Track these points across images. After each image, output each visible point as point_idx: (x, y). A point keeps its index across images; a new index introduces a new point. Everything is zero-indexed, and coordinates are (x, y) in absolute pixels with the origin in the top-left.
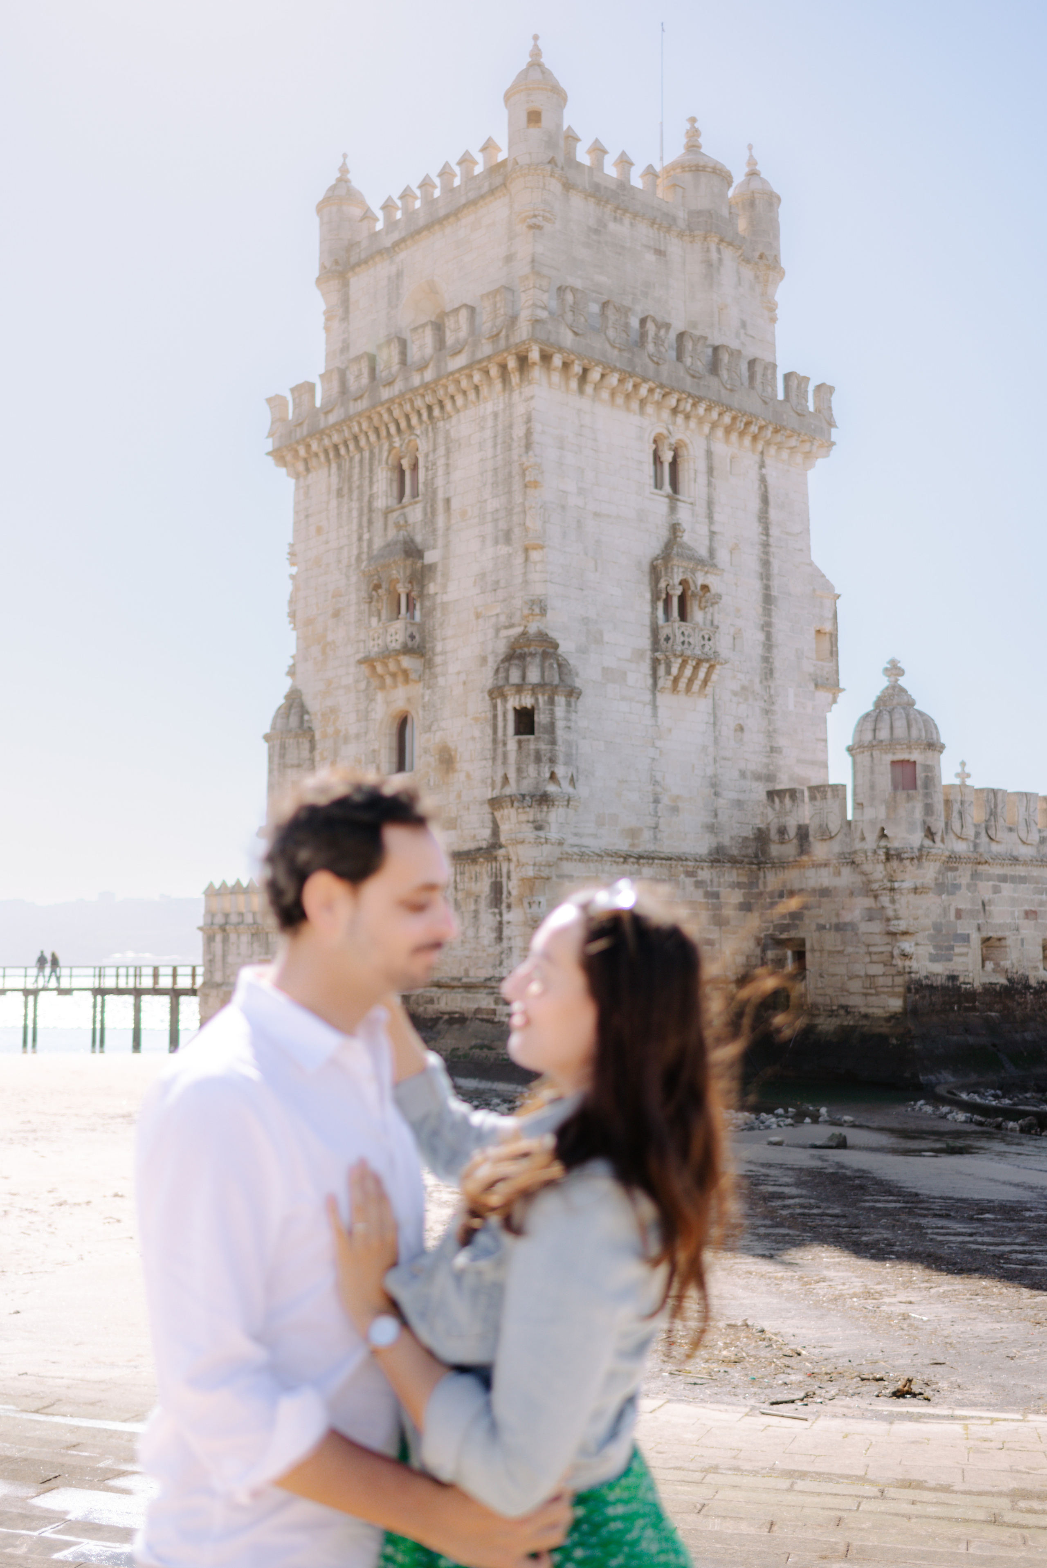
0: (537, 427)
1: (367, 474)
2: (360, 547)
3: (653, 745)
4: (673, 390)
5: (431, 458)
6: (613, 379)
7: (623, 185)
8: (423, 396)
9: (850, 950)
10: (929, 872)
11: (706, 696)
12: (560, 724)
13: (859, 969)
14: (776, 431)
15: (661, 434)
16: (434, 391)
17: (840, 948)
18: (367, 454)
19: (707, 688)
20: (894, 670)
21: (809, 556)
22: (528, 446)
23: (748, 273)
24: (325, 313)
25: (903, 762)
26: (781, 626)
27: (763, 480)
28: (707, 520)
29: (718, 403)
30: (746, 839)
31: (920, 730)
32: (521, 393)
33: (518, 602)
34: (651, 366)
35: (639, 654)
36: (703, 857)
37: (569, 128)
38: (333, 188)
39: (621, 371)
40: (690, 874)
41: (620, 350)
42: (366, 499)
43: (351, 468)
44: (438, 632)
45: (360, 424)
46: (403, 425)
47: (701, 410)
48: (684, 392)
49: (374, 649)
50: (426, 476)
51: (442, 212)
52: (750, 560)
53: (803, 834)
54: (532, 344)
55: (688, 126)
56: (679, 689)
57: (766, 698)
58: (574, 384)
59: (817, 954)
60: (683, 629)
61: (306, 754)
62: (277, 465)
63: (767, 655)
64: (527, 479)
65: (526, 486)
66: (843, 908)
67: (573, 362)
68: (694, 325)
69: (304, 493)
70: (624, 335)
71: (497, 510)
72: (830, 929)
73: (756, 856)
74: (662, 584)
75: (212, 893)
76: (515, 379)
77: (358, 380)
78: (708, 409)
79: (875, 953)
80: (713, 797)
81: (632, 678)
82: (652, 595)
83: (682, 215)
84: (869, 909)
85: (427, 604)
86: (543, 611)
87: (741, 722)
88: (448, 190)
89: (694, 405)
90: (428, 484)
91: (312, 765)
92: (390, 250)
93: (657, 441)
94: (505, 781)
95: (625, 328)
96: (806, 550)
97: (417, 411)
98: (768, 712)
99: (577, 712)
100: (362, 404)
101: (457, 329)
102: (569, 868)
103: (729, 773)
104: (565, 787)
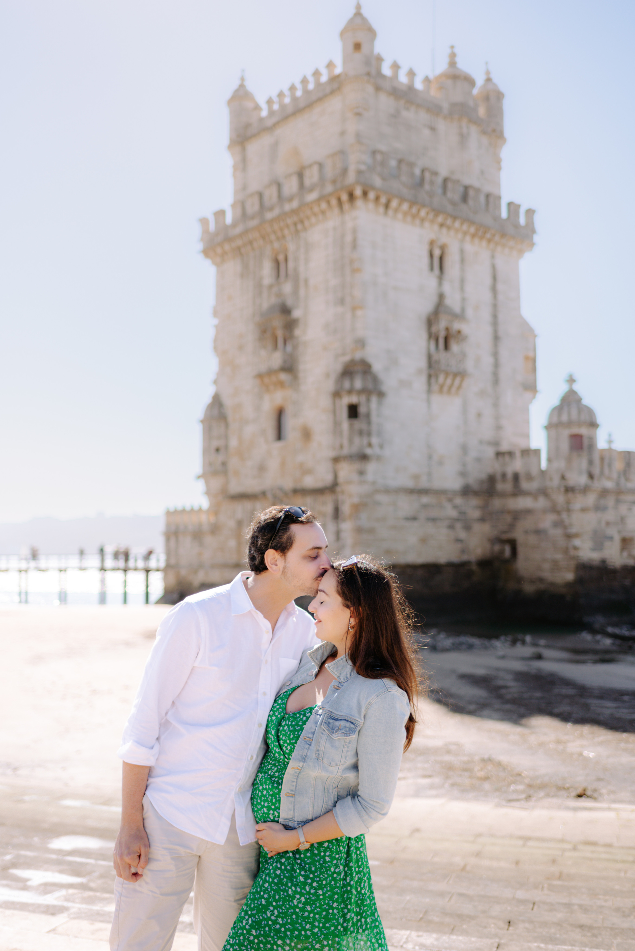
0: (360, 236)
1: (258, 264)
2: (254, 308)
3: (428, 425)
4: (441, 212)
5: (296, 254)
6: (405, 206)
7: (411, 88)
8: (291, 217)
9: (544, 545)
10: (590, 499)
11: (459, 396)
12: (374, 413)
13: (548, 556)
14: (502, 237)
15: (433, 239)
16: (298, 214)
17: (537, 544)
18: (257, 252)
19: (460, 391)
20: (571, 380)
21: (520, 311)
22: (354, 248)
23: (485, 140)
24: (233, 166)
25: (575, 435)
26: (504, 354)
27: (494, 266)
28: (460, 291)
29: (467, 220)
30: (482, 480)
31: (585, 416)
32: (351, 215)
33: (349, 341)
34: (428, 198)
35: (419, 371)
36: (457, 491)
37: (378, 53)
38: (237, 91)
39: (410, 201)
40: (450, 500)
41: (409, 188)
42: (258, 279)
43: (249, 260)
44: (301, 358)
45: (253, 234)
46: (280, 234)
47: (457, 224)
48: (447, 213)
49: (263, 368)
50: (293, 265)
51: (302, 105)
52: (486, 315)
54: (357, 185)
55: (449, 51)
56: (443, 391)
57: (495, 397)
58: (381, 209)
59: (524, 547)
60: (446, 356)
61: (223, 430)
62: (205, 258)
63: (495, 371)
64: (354, 267)
65: (353, 271)
66: (540, 520)
67: (381, 196)
68: (453, 173)
69: (221, 275)
70: (412, 180)
71: (336, 286)
72: (532, 533)
73: (489, 490)
74: (434, 329)
75: (169, 513)
76: (346, 206)
77: (253, 207)
78: (462, 224)
79: (559, 547)
80: (463, 455)
81: (415, 385)
82: (428, 336)
83: (446, 106)
84: (555, 521)
85: (295, 341)
86: (363, 346)
87: (480, 411)
88: (306, 91)
89: (454, 221)
90: (296, 270)
91: (226, 437)
92: (270, 129)
93: (432, 243)
94: (341, 447)
95: (412, 175)
96: (518, 308)
97: (288, 226)
98: (496, 405)
99: (382, 405)
100: (254, 223)
101: (312, 177)
102: (379, 497)
103: (473, 442)
104: (377, 450)
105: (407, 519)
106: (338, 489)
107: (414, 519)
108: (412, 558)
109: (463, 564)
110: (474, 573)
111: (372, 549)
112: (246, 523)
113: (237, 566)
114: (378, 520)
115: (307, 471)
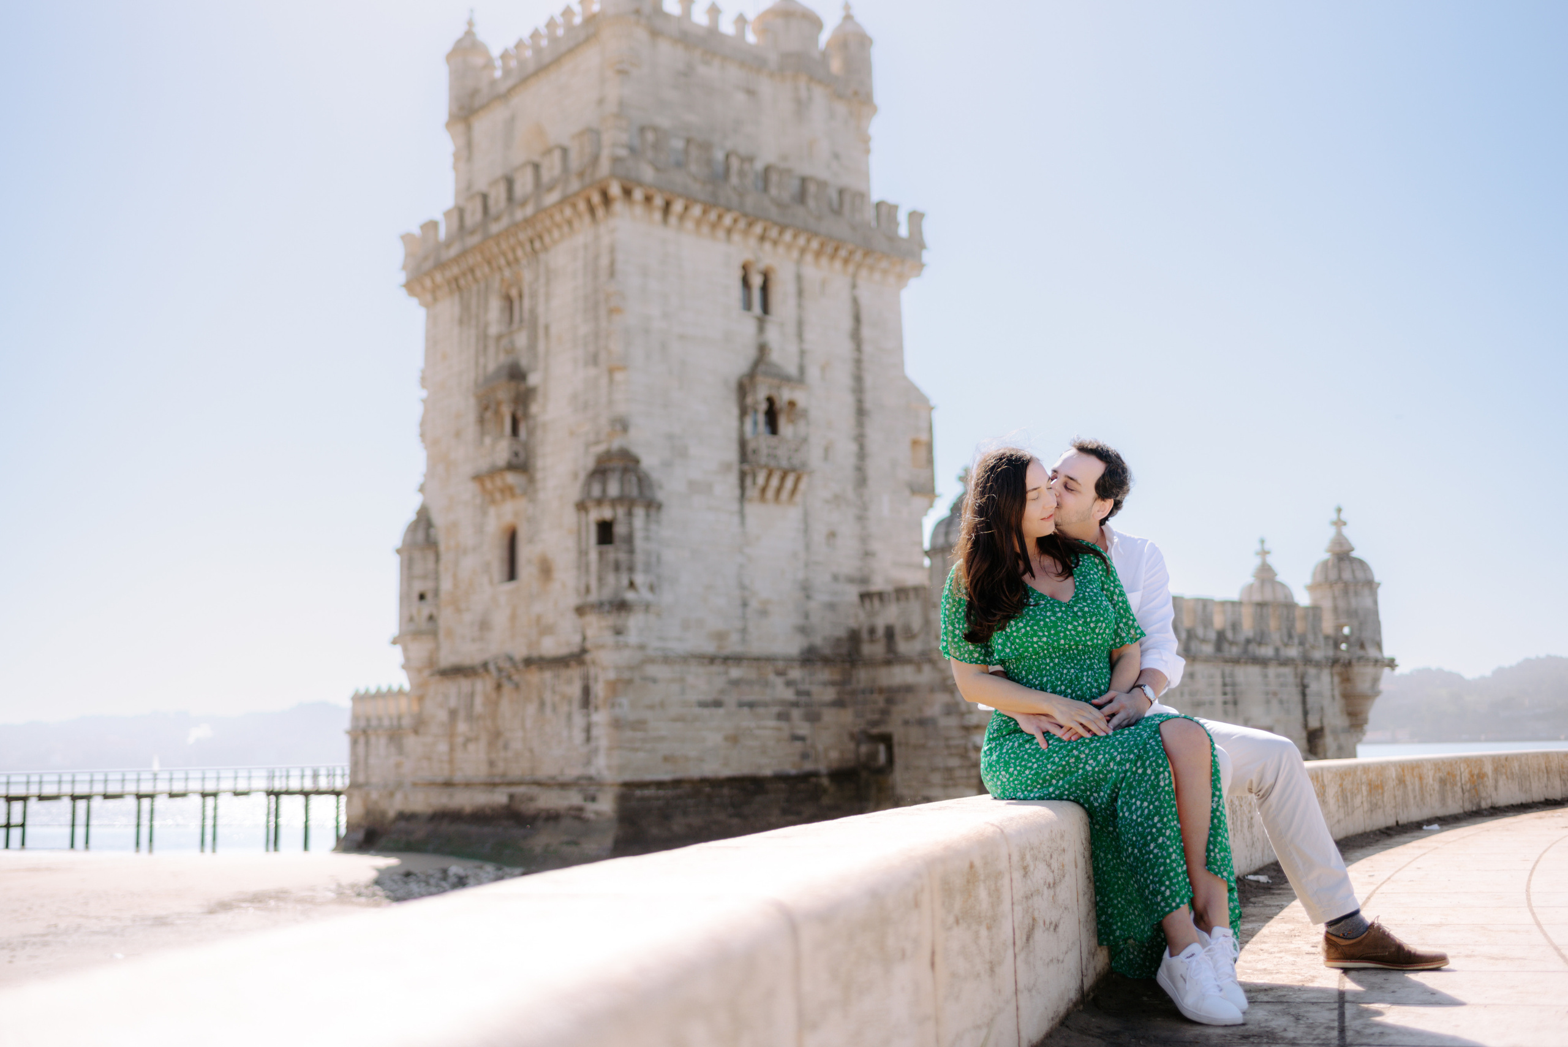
0: (620, 257)
1: (482, 302)
2: (477, 371)
3: (741, 553)
4: (757, 219)
5: (533, 287)
6: (696, 211)
7: (713, 31)
8: (524, 230)
9: (931, 743)
11: (796, 505)
12: (639, 536)
13: (939, 762)
14: (866, 254)
15: (749, 261)
16: (533, 226)
17: (922, 742)
18: (482, 285)
19: (796, 497)
21: (903, 370)
22: (612, 275)
23: (840, 108)
24: (453, 154)
26: (874, 436)
27: (855, 302)
28: (797, 340)
29: (805, 230)
30: (838, 639)
32: (606, 225)
33: (603, 421)
34: (735, 198)
35: (726, 467)
36: (794, 657)
38: (461, 40)
39: (703, 202)
40: (780, 673)
41: (703, 183)
42: (481, 326)
43: (470, 297)
44: (539, 448)
45: (474, 258)
46: (511, 258)
47: (788, 236)
48: (769, 220)
49: (483, 465)
50: (530, 304)
51: (547, 58)
52: (842, 376)
53: (890, 633)
54: (611, 181)
56: (767, 499)
57: (859, 505)
58: (658, 216)
59: (903, 748)
60: (768, 443)
61: (431, 565)
62: (409, 296)
63: (859, 464)
64: (609, 306)
65: (610, 312)
66: (925, 704)
67: (654, 195)
68: (784, 158)
69: (432, 322)
70: (707, 169)
71: (587, 335)
72: (914, 724)
73: (850, 655)
74: (749, 400)
75: (359, 699)
76: (600, 212)
77: (474, 216)
78: (795, 236)
79: (953, 747)
80: (804, 600)
81: (718, 490)
82: (740, 410)
83: (773, 58)
84: (946, 705)
85: (532, 422)
86: (625, 429)
87: (833, 529)
89: (781, 233)
90: (533, 311)
91: (437, 577)
92: (504, 97)
93: (745, 268)
94: (588, 590)
95: (709, 162)
96: (900, 365)
97: (521, 244)
98: (861, 518)
99: (658, 522)
100: (475, 239)
101: (552, 168)
102: (652, 670)
103: (821, 579)
104: (645, 594)
105: (703, 704)
106: (588, 657)
107: (717, 704)
108: (713, 768)
109: (806, 777)
110: (825, 791)
111: (641, 755)
112: (462, 714)
113: (448, 784)
114: (651, 707)
115: (547, 630)
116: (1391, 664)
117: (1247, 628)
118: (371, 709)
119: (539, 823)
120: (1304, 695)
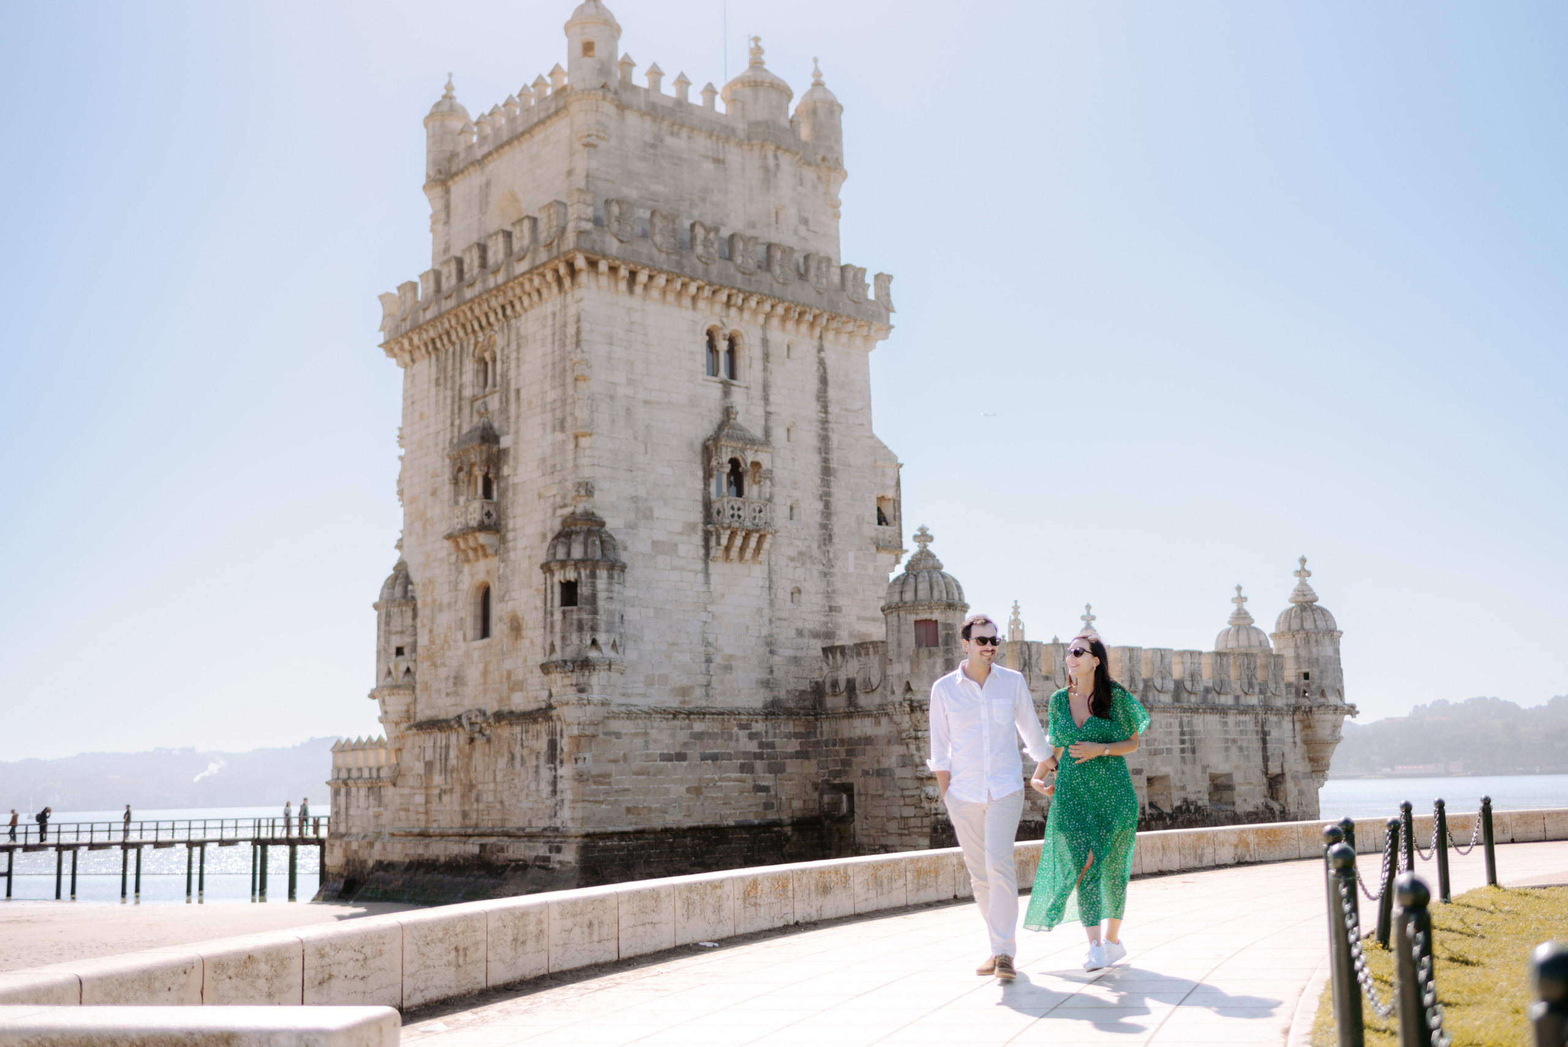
0: (585, 326)
1: (458, 365)
2: (452, 432)
3: (705, 610)
4: (722, 287)
5: (506, 352)
6: (661, 280)
7: (681, 103)
8: (496, 297)
9: (888, 794)
11: (760, 563)
12: (602, 596)
13: (895, 811)
14: (831, 319)
15: (714, 326)
16: (505, 293)
17: (880, 792)
18: (458, 347)
19: (760, 556)
20: (925, 537)
21: (871, 430)
22: (578, 344)
23: (809, 174)
24: (432, 217)
25: (926, 622)
26: (840, 494)
27: (822, 362)
28: (762, 402)
29: (771, 296)
30: (803, 692)
31: (941, 592)
32: (573, 295)
33: (569, 485)
34: (700, 267)
35: (691, 527)
36: (757, 711)
37: (626, 55)
38: (438, 105)
39: (668, 272)
40: (742, 727)
41: (668, 254)
42: (457, 388)
43: (446, 359)
44: (510, 510)
45: (449, 321)
46: (484, 322)
47: (753, 303)
48: (733, 288)
49: (458, 524)
50: (502, 368)
51: (520, 129)
52: (808, 436)
53: (851, 686)
54: (577, 253)
55: (752, 45)
56: (731, 557)
57: (824, 562)
58: (623, 286)
59: (863, 798)
60: (732, 503)
61: (408, 621)
62: (388, 356)
63: (825, 522)
64: (576, 374)
65: (576, 380)
66: (883, 755)
67: (619, 267)
68: (750, 226)
69: (410, 381)
70: (672, 240)
71: (555, 401)
72: (873, 775)
73: (814, 708)
74: (714, 463)
76: (567, 282)
77: (449, 281)
78: (760, 303)
79: (908, 797)
80: (769, 655)
81: (682, 550)
82: (705, 473)
83: (741, 127)
84: (903, 756)
85: (502, 484)
86: (590, 493)
87: (798, 585)
88: (525, 109)
89: (746, 300)
90: (504, 375)
91: (414, 633)
92: (481, 162)
93: (710, 333)
95: (675, 232)
96: (868, 424)
97: (494, 310)
98: (826, 575)
99: (622, 583)
100: (451, 303)
101: (522, 238)
102: (615, 725)
103: (785, 633)
104: (608, 653)
105: (666, 758)
106: (554, 713)
107: (681, 757)
108: (675, 819)
109: (770, 826)
110: (788, 840)
111: (603, 806)
112: (437, 766)
113: (424, 835)
114: (616, 761)
115: (517, 686)
116: (1352, 710)
117: (1207, 678)
118: (351, 760)
119: (508, 873)
120: (1264, 741)
